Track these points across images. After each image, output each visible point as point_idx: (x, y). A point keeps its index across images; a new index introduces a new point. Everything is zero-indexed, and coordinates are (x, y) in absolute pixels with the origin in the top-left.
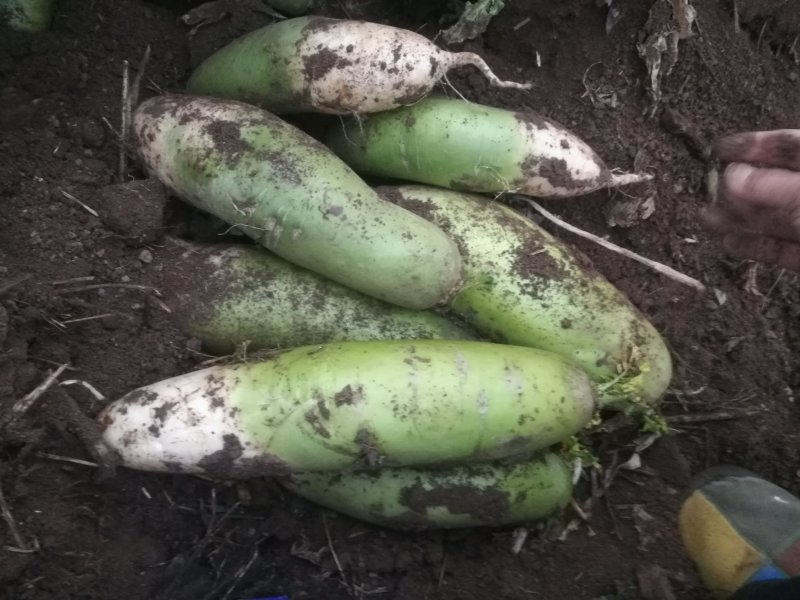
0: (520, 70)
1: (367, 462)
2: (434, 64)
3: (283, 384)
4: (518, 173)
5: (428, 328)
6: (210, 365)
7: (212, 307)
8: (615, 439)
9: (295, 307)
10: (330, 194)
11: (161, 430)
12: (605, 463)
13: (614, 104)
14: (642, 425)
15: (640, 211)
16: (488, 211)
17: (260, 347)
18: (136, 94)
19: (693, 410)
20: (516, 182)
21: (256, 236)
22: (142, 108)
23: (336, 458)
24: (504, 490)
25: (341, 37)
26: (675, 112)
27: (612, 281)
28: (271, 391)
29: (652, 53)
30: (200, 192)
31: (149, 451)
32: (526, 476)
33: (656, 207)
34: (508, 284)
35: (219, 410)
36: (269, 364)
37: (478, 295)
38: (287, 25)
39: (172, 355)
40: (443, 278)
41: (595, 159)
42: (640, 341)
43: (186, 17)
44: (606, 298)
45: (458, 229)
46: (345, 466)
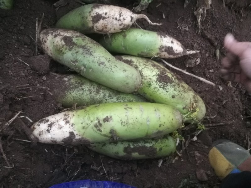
0: (158, 19)
1: (113, 139)
2: (132, 18)
3: (87, 116)
4: (158, 51)
5: (132, 99)
6: (64, 111)
7: (65, 93)
8: (189, 132)
9: (90, 93)
10: (100, 58)
11: (50, 131)
12: (186, 139)
13: (187, 29)
14: (197, 127)
15: (196, 62)
16: (149, 63)
17: (80, 105)
18: (40, 28)
19: (212, 122)
20: (158, 54)
21: (78, 71)
22: (42, 33)
23: (104, 138)
24: (155, 147)
25: (103, 10)
26: (206, 32)
27: (187, 84)
28: (84, 119)
29: (198, 14)
30: (61, 58)
31: (47, 137)
32: (162, 143)
33: (201, 61)
34: (155, 85)
35: (68, 124)
36: (83, 110)
37: (146, 89)
38: (86, 6)
39: (53, 108)
40: (136, 83)
41: (181, 46)
42: (196, 102)
43: (55, 4)
44: (185, 89)
45: (140, 68)
46: (107, 140)
